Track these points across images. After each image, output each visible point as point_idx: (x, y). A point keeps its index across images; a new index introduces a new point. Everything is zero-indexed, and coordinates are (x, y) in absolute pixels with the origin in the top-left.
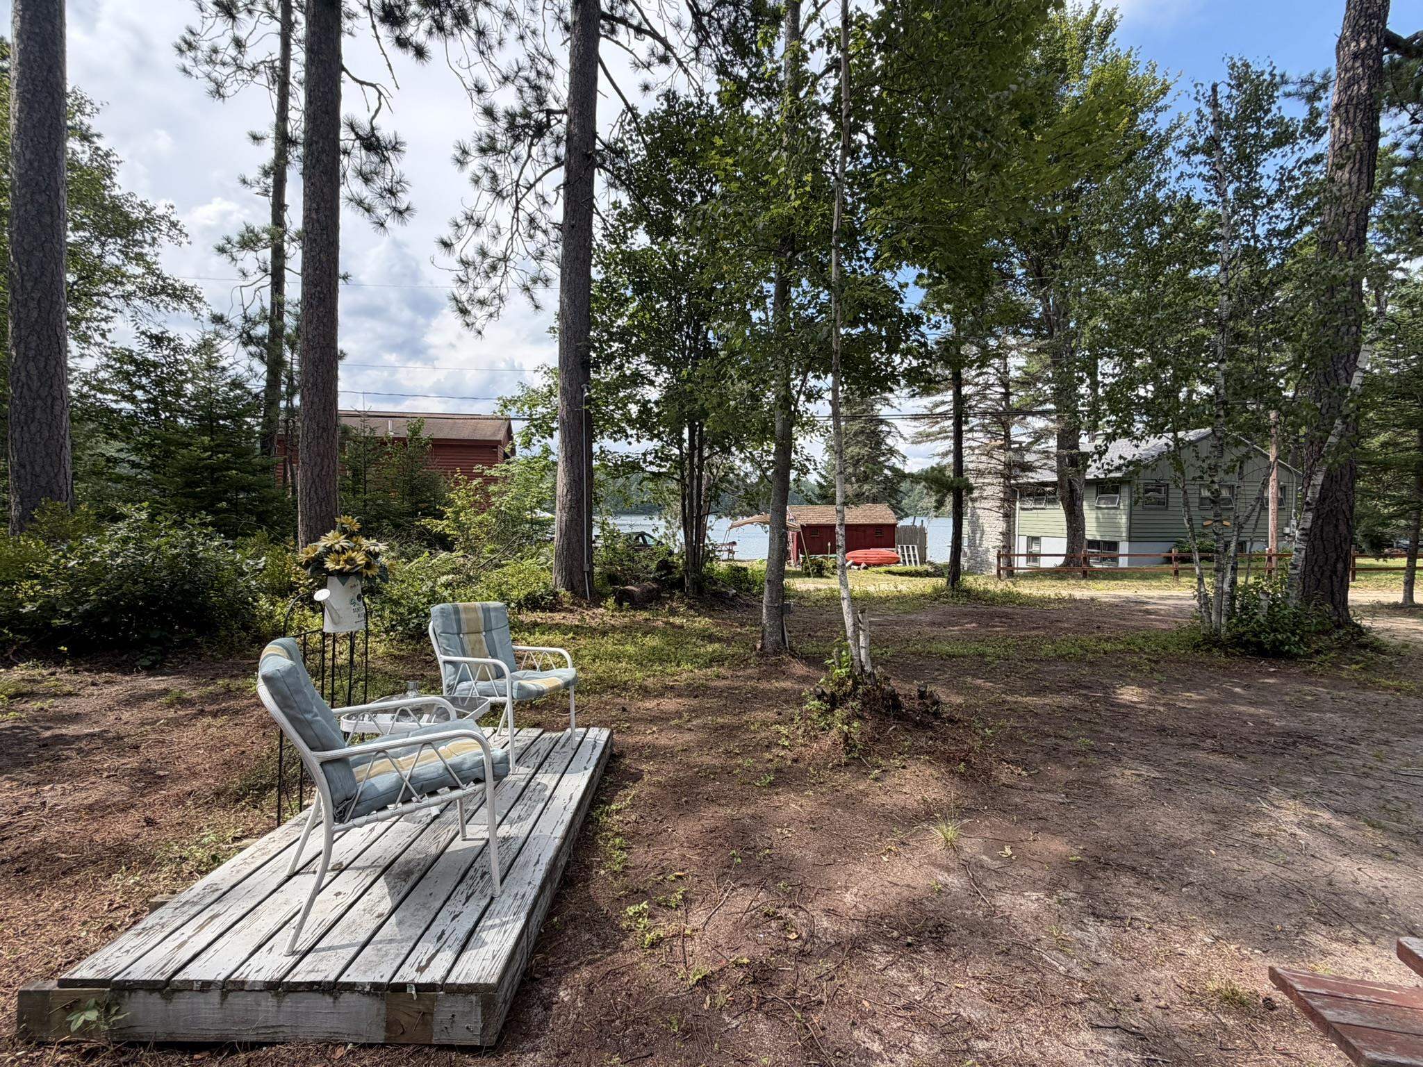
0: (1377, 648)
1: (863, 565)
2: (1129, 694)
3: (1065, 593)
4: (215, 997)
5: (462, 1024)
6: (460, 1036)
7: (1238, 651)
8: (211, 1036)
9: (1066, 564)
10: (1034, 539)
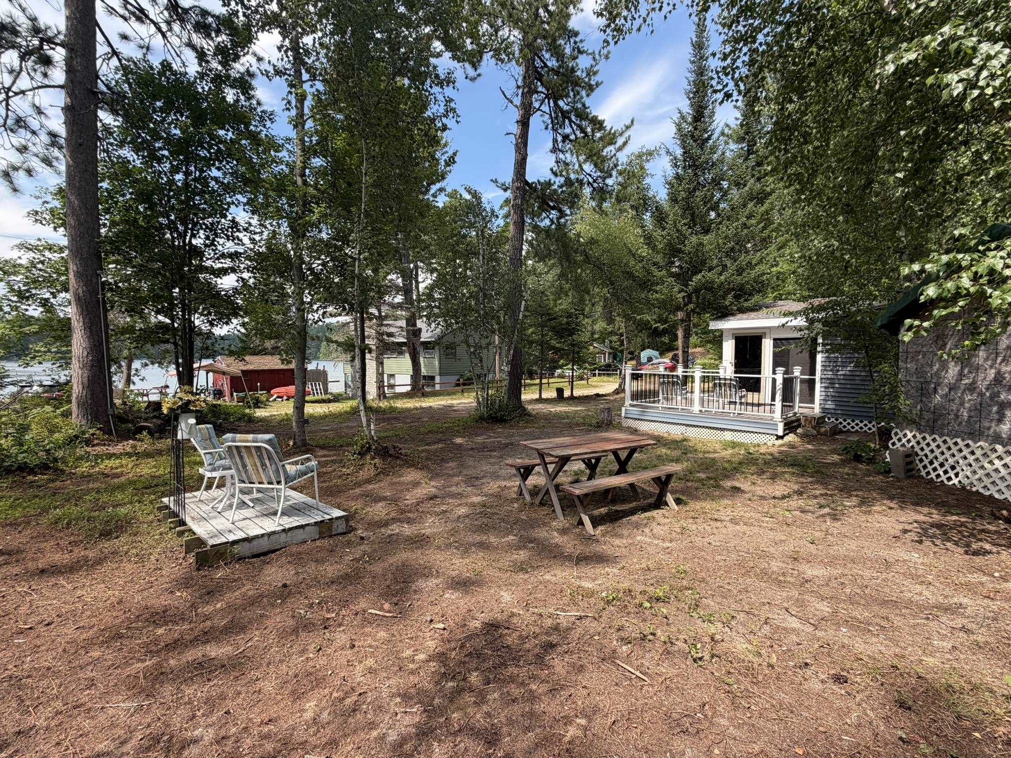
0: (529, 415)
1: (285, 398)
2: (459, 440)
3: (418, 405)
4: (266, 538)
5: (340, 527)
6: (340, 530)
7: (490, 421)
8: (266, 550)
9: (413, 389)
10: (392, 376)
